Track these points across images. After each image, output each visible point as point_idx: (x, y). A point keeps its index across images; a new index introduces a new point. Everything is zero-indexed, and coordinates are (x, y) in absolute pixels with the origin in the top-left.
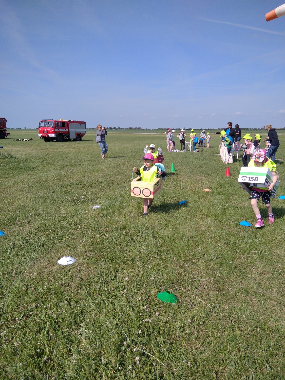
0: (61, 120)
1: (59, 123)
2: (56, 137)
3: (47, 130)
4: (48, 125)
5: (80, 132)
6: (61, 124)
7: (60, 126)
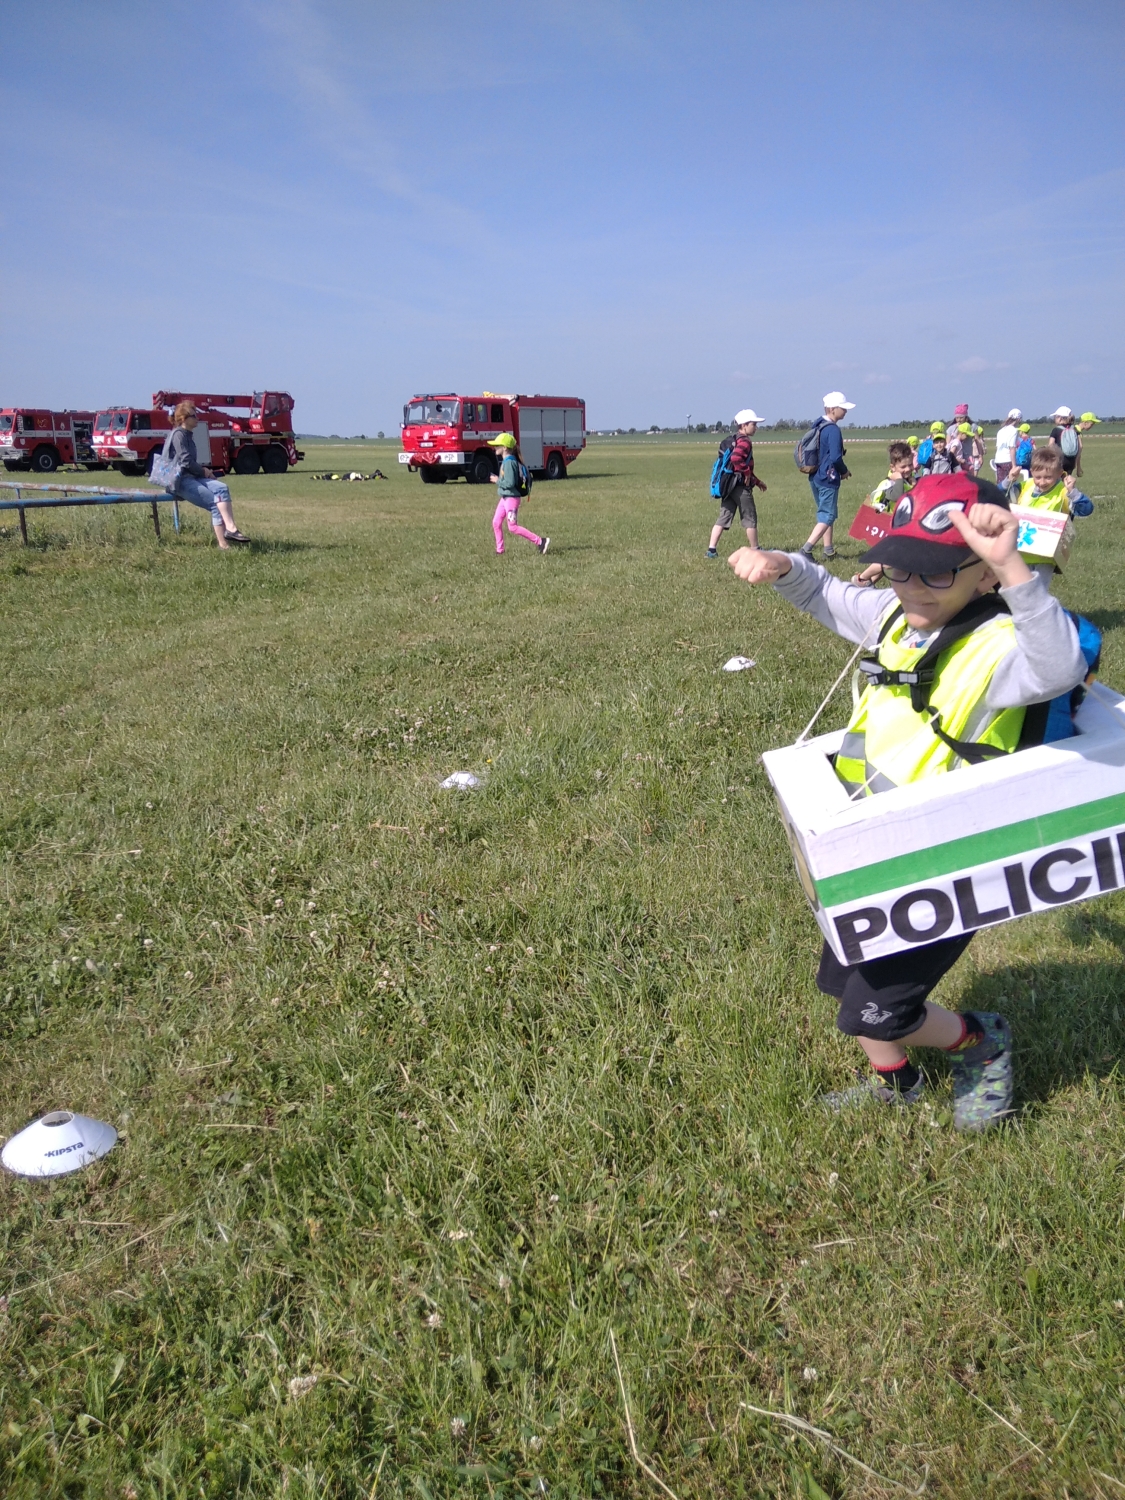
0: (487, 395)
1: (480, 407)
2: (466, 465)
3: (432, 438)
4: (439, 418)
5: (561, 442)
6: (486, 410)
7: (481, 420)
